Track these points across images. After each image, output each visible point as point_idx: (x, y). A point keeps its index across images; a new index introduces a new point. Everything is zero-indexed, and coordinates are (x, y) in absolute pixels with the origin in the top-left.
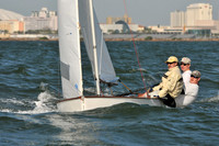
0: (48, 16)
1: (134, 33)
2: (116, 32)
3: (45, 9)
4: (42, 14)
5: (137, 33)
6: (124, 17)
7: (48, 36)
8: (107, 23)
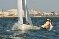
0: (33, 11)
1: (56, 15)
2: (51, 15)
3: (32, 9)
4: (32, 10)
5: (57, 15)
6: (54, 11)
7: (33, 16)
8: (49, 13)
